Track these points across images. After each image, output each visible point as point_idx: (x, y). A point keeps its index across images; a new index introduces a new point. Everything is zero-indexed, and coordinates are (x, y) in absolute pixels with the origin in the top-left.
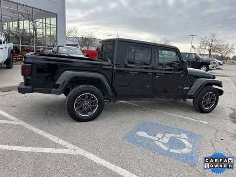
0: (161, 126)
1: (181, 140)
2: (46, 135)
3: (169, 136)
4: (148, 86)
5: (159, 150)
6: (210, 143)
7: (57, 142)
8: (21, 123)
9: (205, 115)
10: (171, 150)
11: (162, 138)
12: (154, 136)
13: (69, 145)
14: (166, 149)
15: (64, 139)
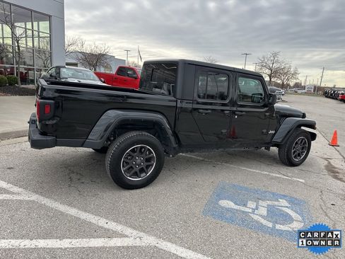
0: (246, 189)
1: (284, 209)
2: (84, 216)
3: (265, 204)
4: (223, 131)
5: (261, 227)
6: (321, 211)
7: (106, 226)
8: (34, 197)
9: (295, 169)
10: (278, 227)
11: (257, 208)
12: (245, 205)
13: (128, 231)
14: (270, 225)
15: (117, 221)
